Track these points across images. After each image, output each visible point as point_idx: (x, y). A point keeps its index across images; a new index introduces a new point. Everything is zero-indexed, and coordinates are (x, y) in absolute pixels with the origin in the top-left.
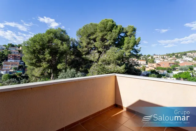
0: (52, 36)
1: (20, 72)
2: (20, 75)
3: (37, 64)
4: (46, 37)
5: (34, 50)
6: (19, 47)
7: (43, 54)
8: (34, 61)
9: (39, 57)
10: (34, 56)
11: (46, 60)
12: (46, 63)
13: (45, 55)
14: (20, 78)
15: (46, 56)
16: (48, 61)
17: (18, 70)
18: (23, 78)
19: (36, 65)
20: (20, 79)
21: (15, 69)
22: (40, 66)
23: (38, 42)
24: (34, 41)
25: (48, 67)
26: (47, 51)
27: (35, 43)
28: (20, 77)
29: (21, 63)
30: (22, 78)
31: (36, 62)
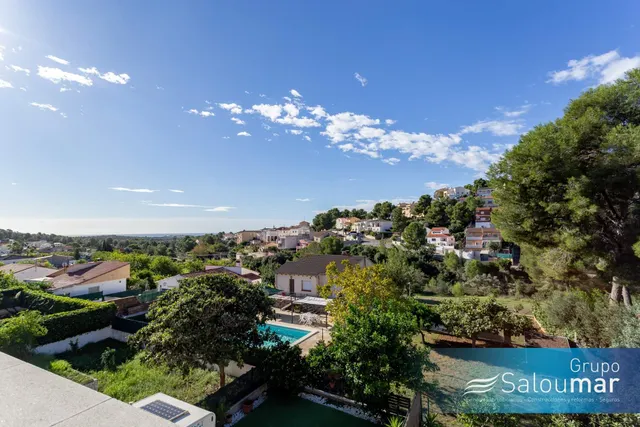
0: (595, 121)
1: (508, 258)
2: (507, 266)
3: (538, 234)
4: (568, 131)
5: (524, 188)
7: (560, 199)
8: (527, 225)
9: (544, 208)
10: (527, 207)
11: (576, 219)
12: (574, 231)
13: (567, 201)
14: (507, 276)
15: (571, 206)
16: (584, 225)
17: (501, 251)
18: (516, 278)
19: (537, 239)
20: (506, 279)
21: (494, 247)
22: (552, 244)
23: (533, 157)
24: (520, 156)
25: (583, 248)
26: (574, 187)
27: (525, 162)
28: (507, 272)
30: (512, 276)
31: (535, 229)
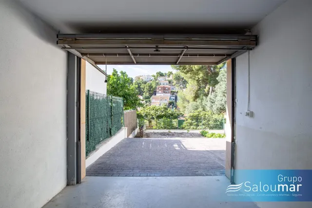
6: (169, 76)
29: (172, 98)
